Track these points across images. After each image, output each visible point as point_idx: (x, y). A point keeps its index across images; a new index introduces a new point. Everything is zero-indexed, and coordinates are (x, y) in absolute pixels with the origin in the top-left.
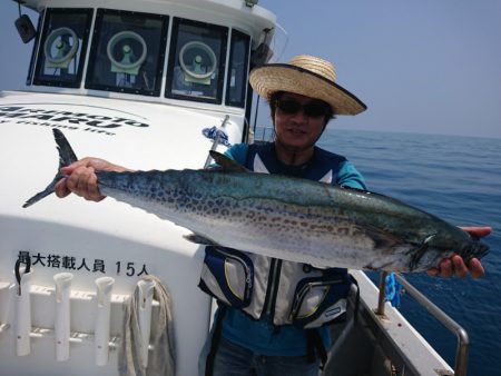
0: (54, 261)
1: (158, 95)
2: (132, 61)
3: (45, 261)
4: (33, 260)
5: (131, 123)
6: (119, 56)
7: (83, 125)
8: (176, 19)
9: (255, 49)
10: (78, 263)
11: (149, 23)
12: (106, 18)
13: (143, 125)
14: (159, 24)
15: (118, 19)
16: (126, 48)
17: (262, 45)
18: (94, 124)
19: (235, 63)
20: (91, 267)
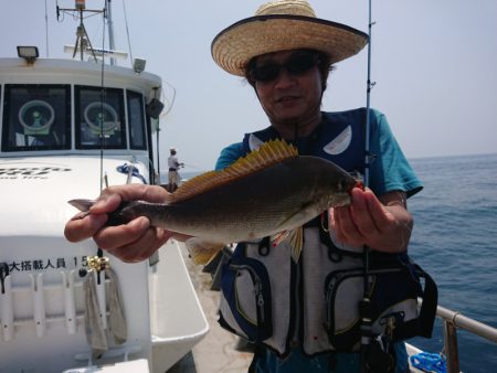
0: (26, 266)
1: (69, 148)
2: (42, 123)
3: (19, 267)
4: (10, 268)
5: (57, 170)
6: (30, 121)
7: (19, 175)
8: (76, 86)
9: (148, 102)
10: (45, 264)
11: (52, 91)
12: (14, 91)
13: (67, 170)
14: (63, 91)
15: (24, 91)
16: (36, 114)
17: (153, 100)
18: (28, 173)
19: (133, 116)
20: (55, 265)
